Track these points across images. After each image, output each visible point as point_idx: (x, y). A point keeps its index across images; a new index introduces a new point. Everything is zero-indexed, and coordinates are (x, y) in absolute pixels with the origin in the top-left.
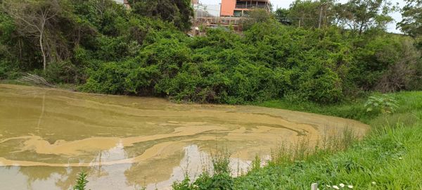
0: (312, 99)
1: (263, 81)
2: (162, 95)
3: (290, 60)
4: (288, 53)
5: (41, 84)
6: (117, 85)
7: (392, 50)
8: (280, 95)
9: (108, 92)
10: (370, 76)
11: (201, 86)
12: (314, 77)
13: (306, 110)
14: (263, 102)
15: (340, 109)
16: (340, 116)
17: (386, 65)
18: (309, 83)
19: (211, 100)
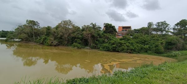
0: (155, 52)
1: (141, 48)
2: (118, 52)
3: (146, 43)
4: (145, 41)
5: (90, 49)
6: (107, 49)
7: (176, 40)
8: (146, 52)
9: (105, 51)
10: (170, 47)
11: (128, 49)
12: (155, 47)
13: (154, 55)
14: (142, 53)
15: (164, 55)
16: (164, 57)
17: (174, 44)
18: (154, 48)
19: (130, 53)
